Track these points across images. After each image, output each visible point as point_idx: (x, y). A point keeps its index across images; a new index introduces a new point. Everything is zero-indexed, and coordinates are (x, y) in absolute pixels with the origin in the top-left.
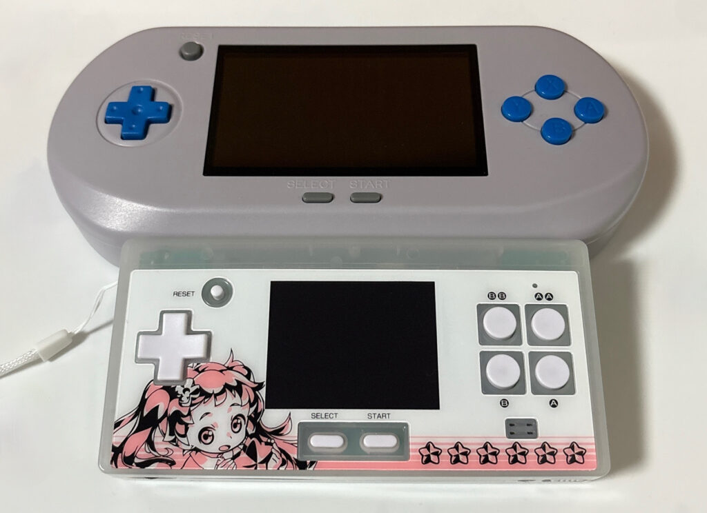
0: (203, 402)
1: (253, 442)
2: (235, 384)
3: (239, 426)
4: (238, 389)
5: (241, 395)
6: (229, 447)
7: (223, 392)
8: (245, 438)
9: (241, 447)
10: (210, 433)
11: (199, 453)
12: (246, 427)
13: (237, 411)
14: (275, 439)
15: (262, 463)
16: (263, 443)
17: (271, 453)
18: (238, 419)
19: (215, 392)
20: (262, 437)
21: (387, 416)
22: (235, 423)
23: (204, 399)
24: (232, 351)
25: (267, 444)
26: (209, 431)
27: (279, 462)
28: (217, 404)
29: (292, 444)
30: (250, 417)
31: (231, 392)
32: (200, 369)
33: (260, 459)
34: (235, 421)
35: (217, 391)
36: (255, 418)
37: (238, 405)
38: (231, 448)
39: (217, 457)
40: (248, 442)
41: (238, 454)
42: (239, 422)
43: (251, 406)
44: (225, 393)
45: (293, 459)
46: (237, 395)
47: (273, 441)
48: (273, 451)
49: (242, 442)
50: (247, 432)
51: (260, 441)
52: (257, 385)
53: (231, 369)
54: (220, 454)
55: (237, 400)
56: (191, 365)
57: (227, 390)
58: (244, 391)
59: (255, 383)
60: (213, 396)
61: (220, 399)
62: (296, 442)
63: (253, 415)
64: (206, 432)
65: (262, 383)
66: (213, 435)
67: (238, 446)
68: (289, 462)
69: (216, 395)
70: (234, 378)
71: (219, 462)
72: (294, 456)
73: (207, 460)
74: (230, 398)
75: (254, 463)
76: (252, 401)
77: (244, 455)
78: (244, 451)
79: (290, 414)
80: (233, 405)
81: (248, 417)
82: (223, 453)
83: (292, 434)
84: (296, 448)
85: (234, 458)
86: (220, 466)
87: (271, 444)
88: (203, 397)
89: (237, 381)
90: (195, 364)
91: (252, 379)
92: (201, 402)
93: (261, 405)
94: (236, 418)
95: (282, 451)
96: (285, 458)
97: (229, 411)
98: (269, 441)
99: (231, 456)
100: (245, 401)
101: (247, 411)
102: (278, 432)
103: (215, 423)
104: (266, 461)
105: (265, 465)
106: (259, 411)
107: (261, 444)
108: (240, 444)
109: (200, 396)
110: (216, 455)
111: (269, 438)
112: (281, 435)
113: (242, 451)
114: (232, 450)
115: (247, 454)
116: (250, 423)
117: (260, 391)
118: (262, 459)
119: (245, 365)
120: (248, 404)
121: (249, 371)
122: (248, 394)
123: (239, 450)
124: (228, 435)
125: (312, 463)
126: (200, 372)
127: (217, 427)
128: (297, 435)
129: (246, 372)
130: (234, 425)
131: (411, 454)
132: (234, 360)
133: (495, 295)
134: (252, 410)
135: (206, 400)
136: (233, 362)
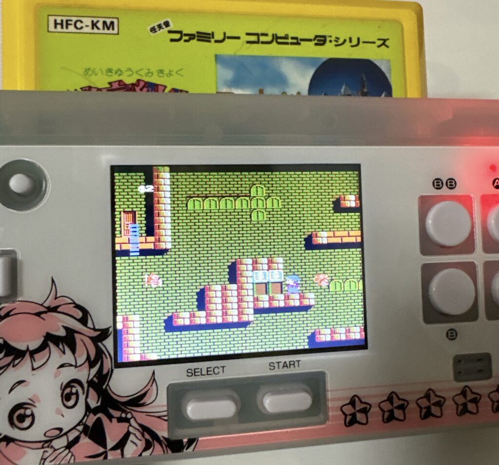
0: (12, 365)
1: (99, 420)
2: (62, 333)
3: (74, 398)
4: (68, 340)
5: (73, 351)
6: (61, 430)
7: (43, 347)
8: (85, 414)
9: (80, 428)
10: (28, 412)
11: (12, 444)
12: (87, 397)
13: (69, 374)
14: (133, 412)
15: (114, 448)
16: (115, 420)
17: (128, 434)
18: (72, 387)
19: (31, 348)
20: (112, 411)
21: (296, 364)
22: (67, 394)
23: (14, 360)
24: (53, 281)
25: (120, 420)
26: (26, 408)
27: (141, 444)
28: (35, 367)
29: (159, 417)
30: (90, 383)
31: (58, 346)
33: (110, 443)
34: (68, 390)
35: (34, 345)
36: (100, 383)
37: (71, 365)
38: (64, 432)
39: (43, 448)
40: (91, 420)
41: (76, 440)
42: (74, 390)
43: (92, 365)
44: (47, 349)
45: (162, 439)
46: (67, 350)
47: (129, 416)
48: (131, 429)
49: (81, 421)
50: (87, 406)
51: (110, 417)
52: (98, 333)
53: (54, 309)
54: (46, 442)
55: (68, 357)
57: (50, 343)
58: (79, 344)
59: (95, 329)
60: (28, 355)
61: (40, 358)
62: (165, 413)
63: (95, 380)
64: (21, 411)
65: (108, 329)
66: (32, 415)
67: (74, 428)
68: (155, 442)
69: (33, 353)
70: (60, 324)
71: (47, 455)
72: (163, 433)
73: (25, 453)
74: (56, 356)
75: (101, 450)
76: (92, 358)
77: (85, 440)
78: (86, 435)
79: (154, 373)
80: (62, 366)
81: (88, 382)
82: (51, 441)
83: (159, 402)
84: (166, 423)
85: (70, 446)
86: (48, 460)
87: (127, 420)
88: (10, 359)
89: (66, 328)
91: (90, 324)
92: (8, 365)
93: (108, 364)
94: (69, 384)
95: (145, 429)
96: (150, 439)
97: (56, 375)
98: (124, 415)
99: (65, 444)
100: (82, 359)
101: (84, 374)
102: (137, 401)
103: (35, 396)
104: (121, 445)
105: (119, 451)
106: (105, 372)
107: (111, 421)
108: (78, 424)
109: (6, 356)
110: (40, 445)
111: (123, 411)
112: (143, 405)
113: (83, 435)
114: (66, 434)
115: (90, 438)
116: (92, 392)
117: (104, 342)
118: (114, 443)
119: (77, 302)
120: (87, 364)
121: (85, 312)
122: (85, 348)
123: (78, 433)
124: (58, 412)
125: (191, 442)
126: (2, 318)
127: (39, 401)
128: (165, 403)
129: (79, 314)
130: (66, 397)
131: (330, 414)
132: (58, 296)
133: (442, 183)
134: (94, 371)
135: (17, 362)
136: (56, 298)
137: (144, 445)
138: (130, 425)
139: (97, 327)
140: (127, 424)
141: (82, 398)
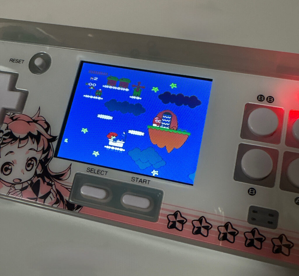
0: (10, 143)
1: (39, 180)
2: (36, 133)
3: (31, 166)
4: (37, 138)
5: (38, 143)
6: (21, 180)
8: (34, 176)
9: (29, 182)
10: (10, 167)
12: (37, 168)
13: (33, 154)
14: (55, 182)
15: (41, 198)
16: (46, 183)
17: (50, 192)
18: (32, 161)
19: (20, 137)
20: (46, 178)
22: (29, 163)
23: (12, 141)
24: (39, 108)
25: (49, 184)
26: (10, 165)
28: (19, 147)
29: (67, 188)
30: (41, 161)
31: (32, 139)
32: (14, 118)
33: (40, 195)
35: (22, 136)
36: (44, 163)
37: (35, 150)
38: (22, 182)
39: (11, 187)
40: (35, 180)
41: (26, 188)
42: (32, 163)
43: (44, 153)
44: (27, 139)
45: (65, 200)
46: (35, 142)
47: (53, 183)
48: (52, 191)
49: (31, 179)
50: (36, 172)
51: (44, 181)
52: (51, 137)
53: (35, 121)
54: (13, 184)
55: (35, 146)
56: (9, 113)
57: (29, 137)
58: (41, 141)
60: (18, 140)
61: (23, 143)
62: (71, 187)
63: (43, 160)
64: (7, 166)
65: (56, 137)
66: (11, 169)
67: (27, 181)
68: (61, 201)
69: (21, 140)
70: (36, 129)
71: (11, 191)
72: (66, 198)
74: (30, 144)
76: (45, 149)
77: (30, 189)
78: (31, 186)
79: (71, 165)
80: (31, 149)
81: (39, 160)
82: (15, 184)
83: (69, 181)
84: (69, 192)
85: (23, 189)
86: (11, 194)
87: (51, 185)
88: (10, 140)
89: (38, 131)
90: (12, 114)
91: (49, 133)
92: (9, 142)
93: (51, 154)
94: (31, 159)
95: (58, 193)
96: (59, 199)
97: (27, 153)
98: (50, 182)
99: (20, 188)
100: (40, 148)
101: (39, 156)
102: (59, 177)
103: (15, 160)
104: (45, 197)
105: (43, 200)
107: (44, 183)
108: (29, 180)
109: (9, 138)
110: (10, 185)
111: (51, 180)
112: (61, 180)
113: (29, 186)
114: (22, 183)
115: (32, 188)
116: (40, 166)
117: (53, 143)
118: (42, 195)
119: (47, 121)
120: (42, 151)
121: (49, 126)
122: (44, 142)
123: (28, 184)
124: (22, 171)
125: (79, 207)
126: (13, 120)
127: (16, 164)
128: (72, 182)
129: (46, 126)
130: (28, 165)
131: (160, 217)
132: (39, 116)
133: (264, 98)
134: (44, 155)
135: (13, 142)
136: (38, 116)
137: (55, 201)
138: (52, 188)
139: (51, 135)
140: (51, 187)
141: (35, 167)
